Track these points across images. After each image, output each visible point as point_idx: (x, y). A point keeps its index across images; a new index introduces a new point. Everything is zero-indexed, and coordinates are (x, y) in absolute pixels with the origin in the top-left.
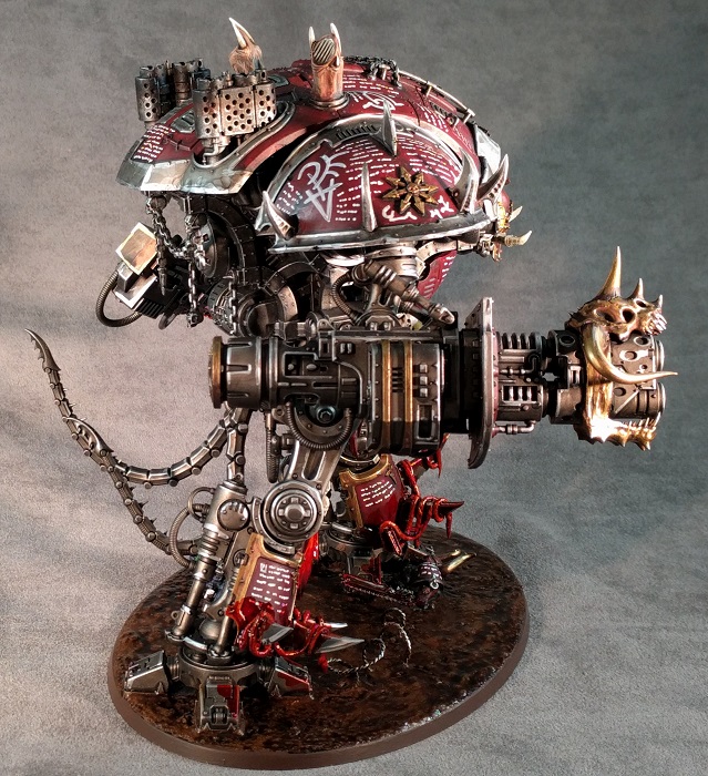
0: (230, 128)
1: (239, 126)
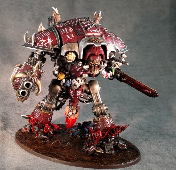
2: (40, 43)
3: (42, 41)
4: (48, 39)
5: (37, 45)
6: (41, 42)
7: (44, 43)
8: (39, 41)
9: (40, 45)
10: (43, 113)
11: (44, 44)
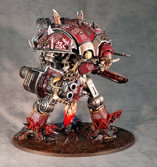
0: (40, 28)
1: (41, 28)
2: (57, 46)
3: (60, 44)
4: (63, 40)
5: (56, 48)
6: (58, 44)
7: (62, 45)
8: (56, 44)
9: (59, 48)
10: (45, 116)
11: (62, 47)
